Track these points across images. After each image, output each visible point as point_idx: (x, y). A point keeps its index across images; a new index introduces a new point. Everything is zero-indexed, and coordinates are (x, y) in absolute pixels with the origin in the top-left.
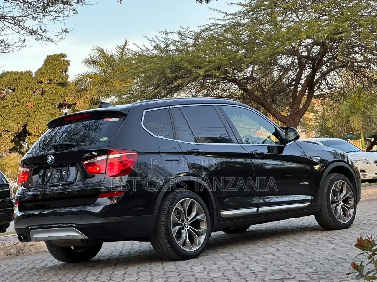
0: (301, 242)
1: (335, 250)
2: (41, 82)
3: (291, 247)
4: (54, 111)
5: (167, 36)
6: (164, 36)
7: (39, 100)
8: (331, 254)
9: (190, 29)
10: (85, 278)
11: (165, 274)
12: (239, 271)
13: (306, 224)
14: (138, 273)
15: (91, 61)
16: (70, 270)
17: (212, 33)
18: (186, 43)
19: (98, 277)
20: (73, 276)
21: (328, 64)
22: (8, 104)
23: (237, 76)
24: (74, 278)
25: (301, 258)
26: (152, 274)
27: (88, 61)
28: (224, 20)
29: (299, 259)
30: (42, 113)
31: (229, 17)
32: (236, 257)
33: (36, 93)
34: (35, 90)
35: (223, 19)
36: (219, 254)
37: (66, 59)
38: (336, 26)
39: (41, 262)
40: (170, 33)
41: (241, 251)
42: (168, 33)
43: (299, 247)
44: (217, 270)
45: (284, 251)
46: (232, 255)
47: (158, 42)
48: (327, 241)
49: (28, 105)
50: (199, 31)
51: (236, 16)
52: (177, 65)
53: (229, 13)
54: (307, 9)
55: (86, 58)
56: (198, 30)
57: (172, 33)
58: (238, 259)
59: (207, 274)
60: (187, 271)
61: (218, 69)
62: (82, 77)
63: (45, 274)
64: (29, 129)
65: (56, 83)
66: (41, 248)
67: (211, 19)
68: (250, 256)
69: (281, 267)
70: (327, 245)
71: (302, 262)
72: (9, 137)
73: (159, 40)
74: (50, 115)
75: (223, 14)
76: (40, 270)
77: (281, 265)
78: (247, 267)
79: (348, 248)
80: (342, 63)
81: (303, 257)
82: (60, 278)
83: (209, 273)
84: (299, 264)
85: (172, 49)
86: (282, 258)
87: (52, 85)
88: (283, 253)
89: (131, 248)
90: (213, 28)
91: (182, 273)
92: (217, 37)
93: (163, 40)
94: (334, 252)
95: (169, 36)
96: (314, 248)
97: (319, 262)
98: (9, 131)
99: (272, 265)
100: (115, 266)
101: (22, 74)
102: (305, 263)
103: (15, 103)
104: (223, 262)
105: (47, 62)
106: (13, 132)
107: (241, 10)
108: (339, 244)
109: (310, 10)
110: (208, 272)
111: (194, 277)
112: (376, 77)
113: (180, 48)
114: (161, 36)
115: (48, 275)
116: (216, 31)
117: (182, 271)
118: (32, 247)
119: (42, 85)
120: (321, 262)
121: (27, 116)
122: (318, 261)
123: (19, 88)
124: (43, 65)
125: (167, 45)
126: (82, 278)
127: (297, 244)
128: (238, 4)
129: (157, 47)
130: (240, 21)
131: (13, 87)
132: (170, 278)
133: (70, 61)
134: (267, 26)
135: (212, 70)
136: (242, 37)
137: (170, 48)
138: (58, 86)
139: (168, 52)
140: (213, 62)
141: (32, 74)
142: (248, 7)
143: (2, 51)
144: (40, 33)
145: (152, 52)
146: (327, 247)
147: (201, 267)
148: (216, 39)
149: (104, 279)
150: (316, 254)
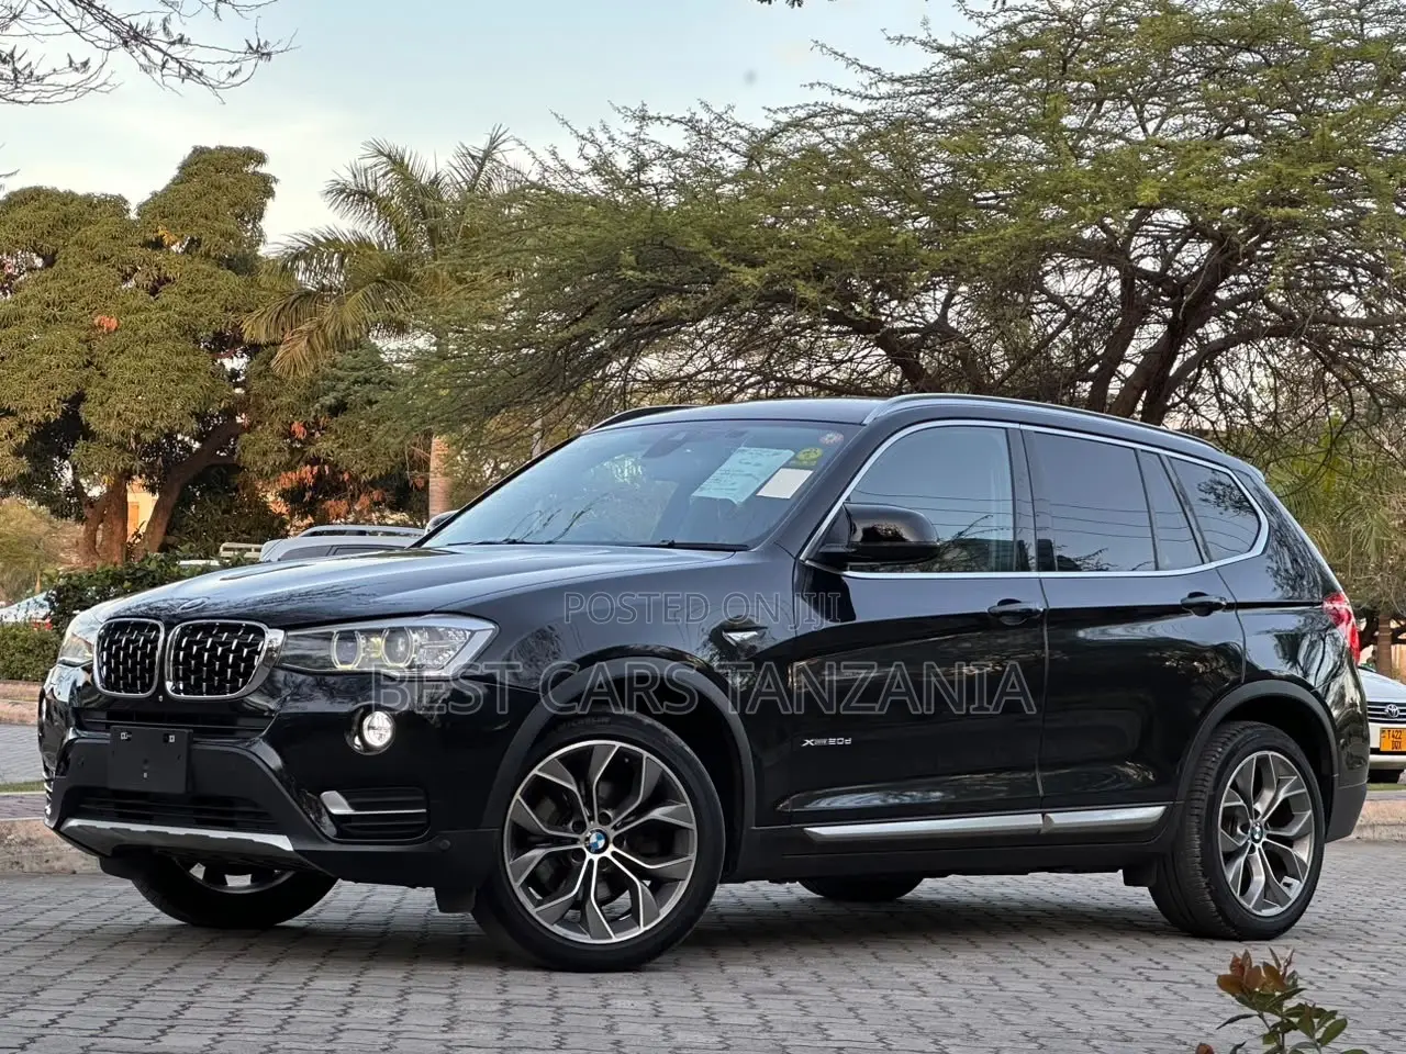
0: (1035, 959)
1: (1157, 1006)
2: (158, 244)
3: (991, 975)
4: (192, 358)
5: (646, 130)
6: (632, 127)
7: (138, 310)
8: (1140, 1020)
9: (737, 115)
10: (203, 986)
11: (504, 1013)
12: (784, 1036)
13: (1067, 900)
14: (404, 994)
15: (356, 192)
16: (150, 952)
17: (815, 139)
18: (712, 166)
19: (251, 992)
20: (157, 975)
21: (1232, 314)
22: (21, 310)
23: (888, 316)
24: (158, 982)
25: (1025, 1018)
26: (456, 1004)
27: (342, 191)
28: (866, 97)
29: (1013, 1019)
30: (148, 362)
31: (885, 88)
32: (781, 984)
33: (131, 284)
34: (128, 270)
35: (863, 91)
36: (721, 965)
37: (263, 169)
38: (1279, 176)
39: (49, 911)
40: (659, 118)
41: (806, 965)
42: (650, 118)
43: (1026, 977)
44: (704, 1021)
45: (968, 987)
46: (770, 975)
47: (607, 148)
48: (1133, 969)
49: (96, 321)
50: (768, 125)
51: (913, 89)
52: (666, 243)
53: (886, 71)
54: (1181, 99)
55: (336, 177)
56: (765, 124)
57: (667, 122)
58: (789, 993)
59: (661, 1032)
60: (588, 1011)
61: (820, 278)
62: (311, 243)
63: (54, 954)
64: (90, 415)
65: (213, 254)
66: (58, 859)
67: (816, 87)
68: (834, 985)
69: (944, 1042)
70: (1129, 985)
71: (1025, 1034)
72: (11, 436)
73: (612, 139)
74: (175, 375)
75: (866, 73)
76: (39, 937)
77: (946, 1036)
78: (818, 1025)
79: (1207, 1005)
80: (1285, 320)
81: (1034, 1014)
82: (105, 977)
83: (671, 1028)
84: (1014, 1037)
85: (656, 180)
86: (952, 1009)
87: (197, 259)
88: (960, 992)
89: (399, 901)
90: (818, 121)
91: (567, 1016)
92: (833, 159)
93: (626, 140)
94: (1149, 1012)
95: (654, 131)
96: (1080, 987)
97: (1087, 1040)
98: (13, 414)
99: (911, 1029)
100: (322, 960)
101: (89, 201)
102: (1034, 1039)
103: (50, 310)
104: (730, 997)
105: (190, 170)
106: (28, 420)
107: (936, 70)
108: (1176, 987)
109: (1191, 105)
110: (666, 1025)
111: (613, 1038)
112: (1400, 387)
113: (687, 182)
114: (624, 128)
115: (67, 958)
116: (830, 134)
117: (568, 1010)
118: (25, 850)
119: (159, 257)
120: (1095, 1042)
121: (90, 363)
122: (1086, 1037)
123: (70, 254)
124: (175, 182)
125: (642, 165)
126: (190, 988)
127: (1017, 966)
128: (924, 44)
129: (601, 167)
130: (924, 109)
131: (48, 247)
132: (519, 1026)
133: (276, 181)
134: (1023, 141)
135: (797, 276)
136: (926, 170)
137: (650, 174)
138: (219, 265)
139: (642, 189)
140: (805, 247)
141: (128, 211)
142: (963, 61)
143: (11, 96)
144: (164, 46)
145: (582, 180)
146: (1130, 991)
147: (644, 1005)
148: (827, 165)
149: (272, 999)
150: (1083, 1012)
